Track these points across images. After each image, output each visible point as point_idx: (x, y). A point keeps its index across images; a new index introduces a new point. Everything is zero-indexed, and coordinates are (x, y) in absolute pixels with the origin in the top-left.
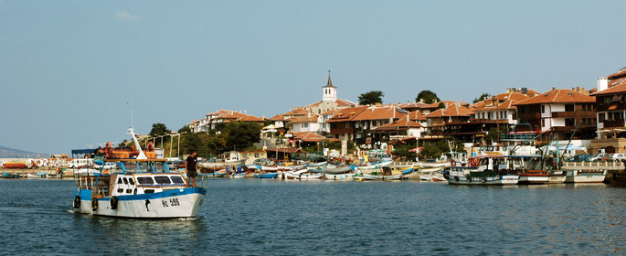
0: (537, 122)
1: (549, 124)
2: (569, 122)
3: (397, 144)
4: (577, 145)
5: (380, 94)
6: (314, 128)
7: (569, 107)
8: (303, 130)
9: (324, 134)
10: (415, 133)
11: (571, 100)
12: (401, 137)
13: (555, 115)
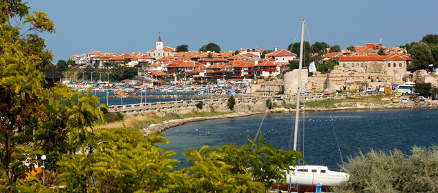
0: (240, 73)
1: (243, 74)
2: (250, 73)
3: (196, 79)
4: (250, 80)
5: (187, 46)
6: (159, 69)
7: (249, 68)
8: (154, 69)
9: (165, 72)
10: (202, 75)
11: (250, 66)
12: (197, 76)
13: (245, 71)
